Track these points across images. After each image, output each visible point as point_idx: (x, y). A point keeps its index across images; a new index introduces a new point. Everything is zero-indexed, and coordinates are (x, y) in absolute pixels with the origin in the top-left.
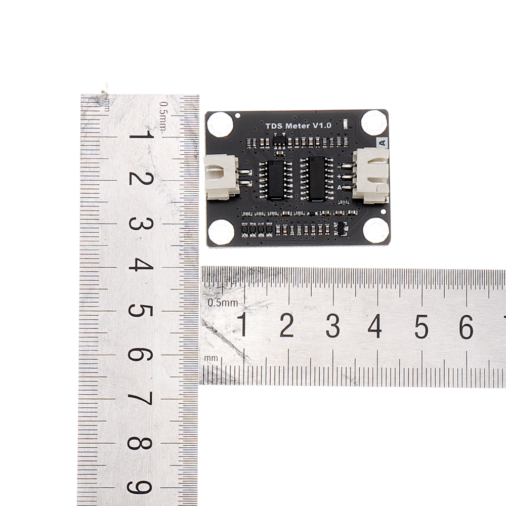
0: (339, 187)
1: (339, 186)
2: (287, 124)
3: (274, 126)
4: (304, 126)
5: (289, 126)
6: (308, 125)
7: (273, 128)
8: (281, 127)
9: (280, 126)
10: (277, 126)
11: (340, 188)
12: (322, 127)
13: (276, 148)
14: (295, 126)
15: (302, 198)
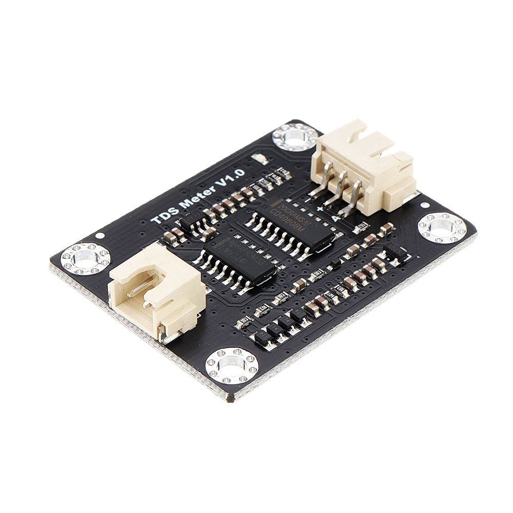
0: (335, 219)
1: (333, 217)
2: (181, 204)
3: (166, 216)
4: (207, 193)
5: (185, 204)
6: (212, 189)
7: (165, 218)
8: (177, 211)
9: (174, 211)
10: (170, 213)
11: (338, 218)
12: (233, 180)
13: (196, 235)
14: (195, 200)
15: (300, 259)
